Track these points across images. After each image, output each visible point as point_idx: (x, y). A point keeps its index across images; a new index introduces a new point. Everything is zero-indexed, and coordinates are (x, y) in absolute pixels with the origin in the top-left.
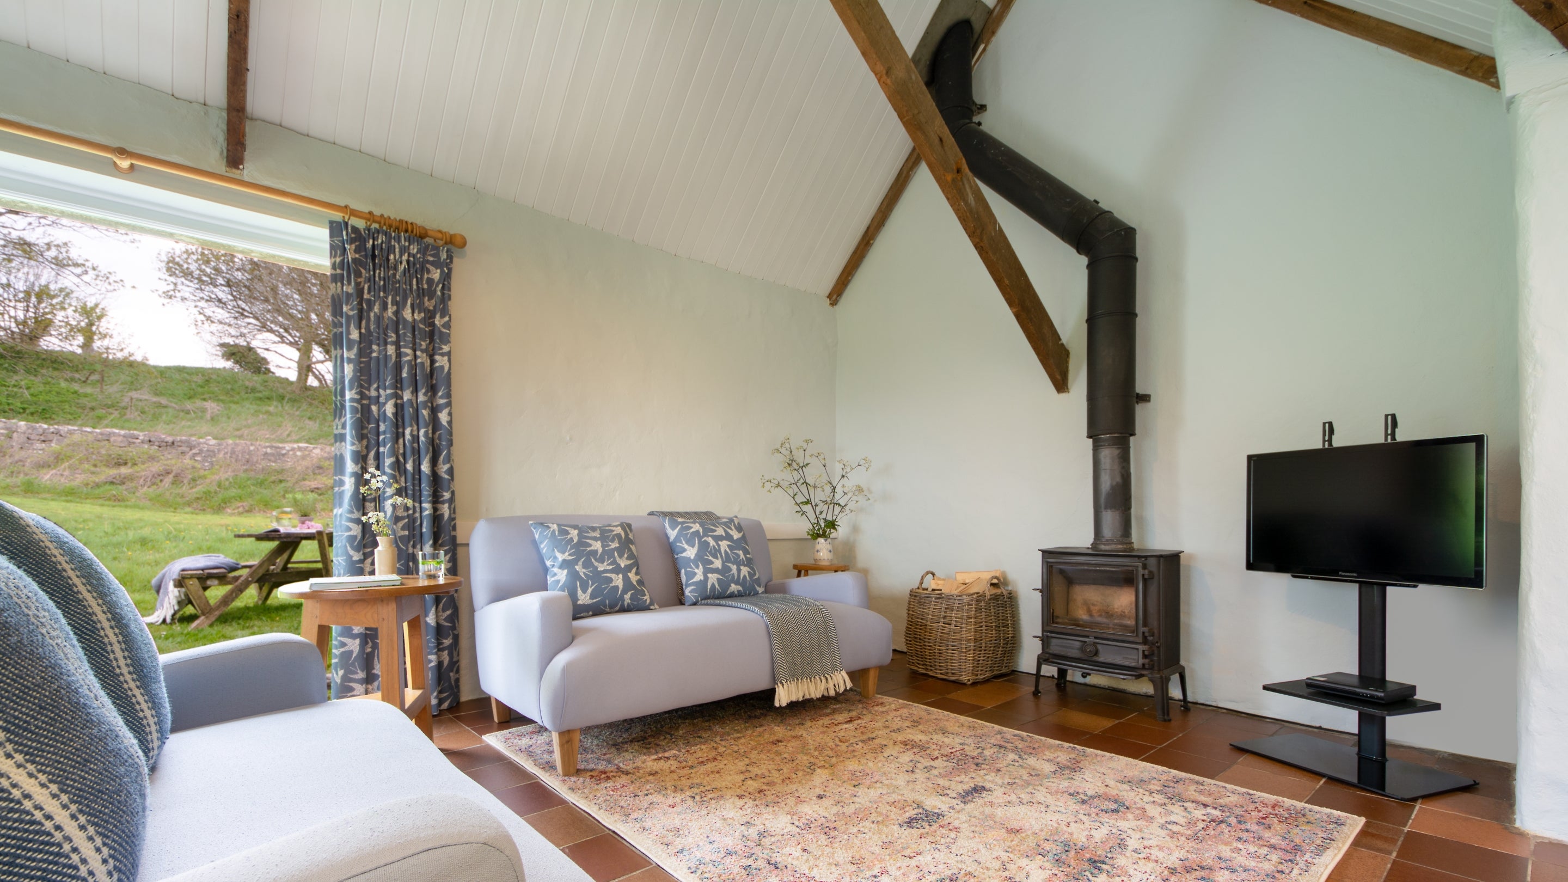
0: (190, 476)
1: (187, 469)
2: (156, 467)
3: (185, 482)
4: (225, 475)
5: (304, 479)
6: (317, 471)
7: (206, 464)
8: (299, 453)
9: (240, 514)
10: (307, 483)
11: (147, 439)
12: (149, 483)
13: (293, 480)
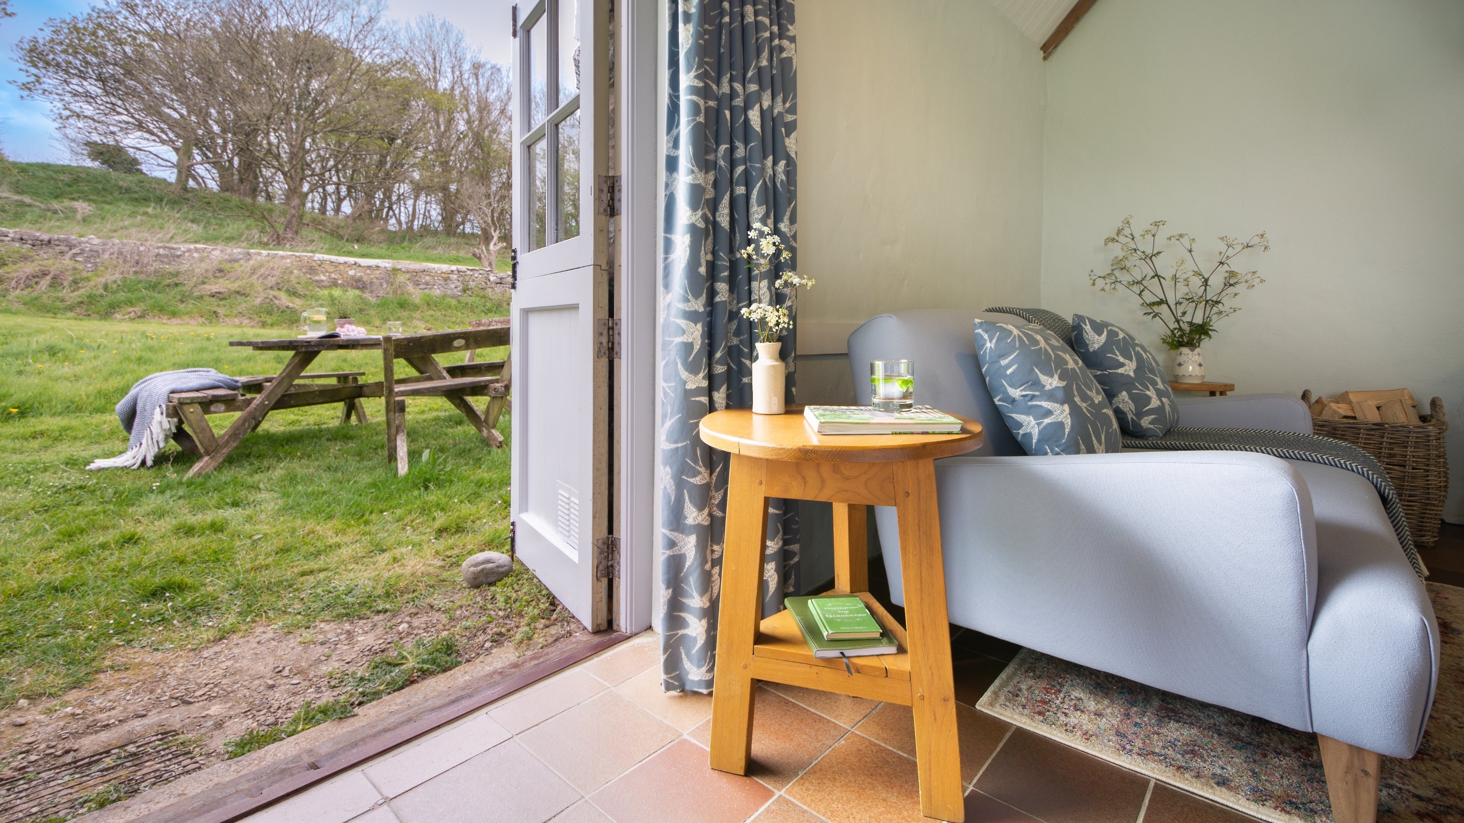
0: (71, 279)
1: (67, 270)
2: (29, 268)
3: (66, 283)
4: (112, 277)
5: (204, 283)
6: (218, 274)
7: (89, 265)
8: (196, 255)
9: (132, 320)
10: (206, 286)
11: (18, 236)
12: (22, 285)
13: (192, 283)
